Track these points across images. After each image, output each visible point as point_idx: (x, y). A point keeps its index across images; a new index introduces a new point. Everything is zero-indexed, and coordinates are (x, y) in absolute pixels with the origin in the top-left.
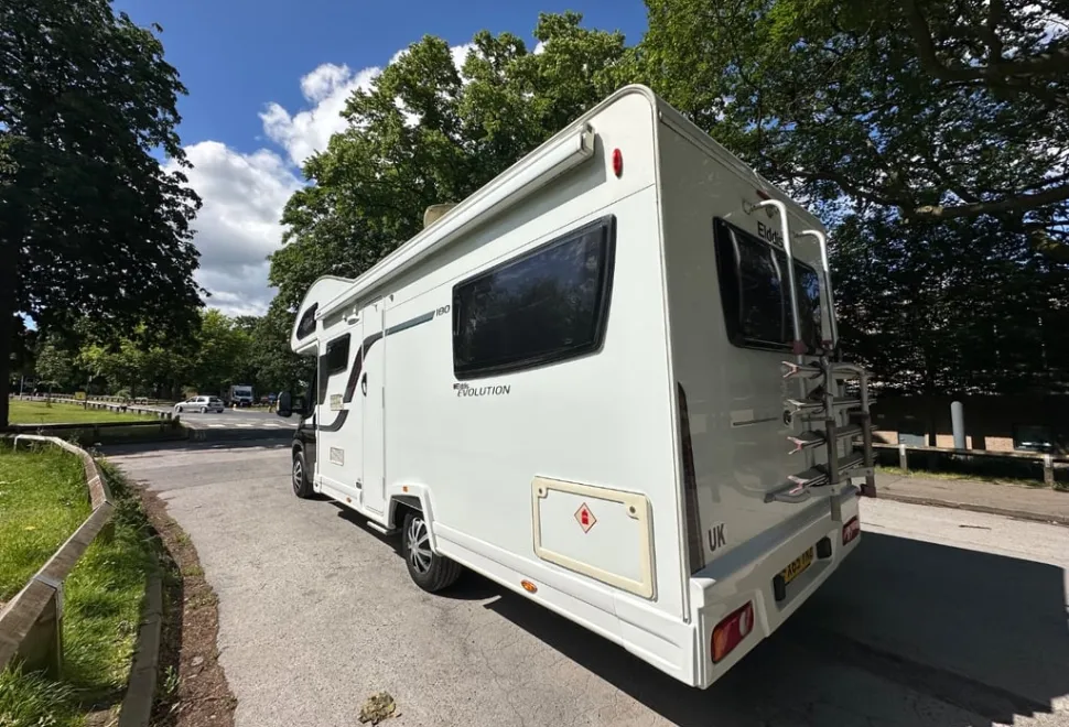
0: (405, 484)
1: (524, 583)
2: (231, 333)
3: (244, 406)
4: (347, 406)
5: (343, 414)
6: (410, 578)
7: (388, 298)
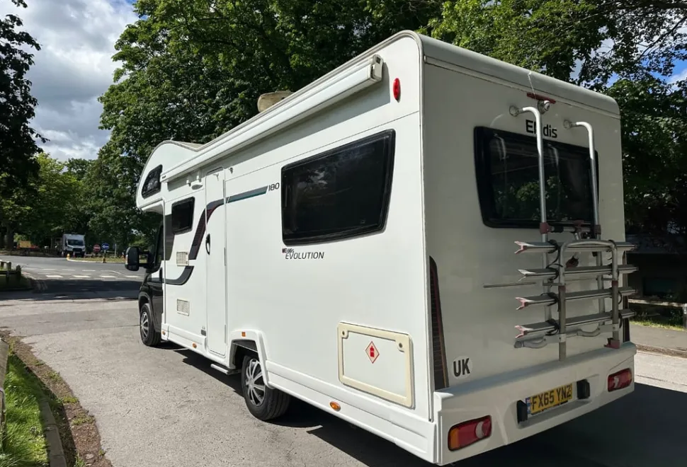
0: (243, 331)
1: (332, 404)
2: (62, 178)
3: (77, 256)
4: (192, 263)
5: (189, 270)
6: (247, 410)
7: (227, 171)
